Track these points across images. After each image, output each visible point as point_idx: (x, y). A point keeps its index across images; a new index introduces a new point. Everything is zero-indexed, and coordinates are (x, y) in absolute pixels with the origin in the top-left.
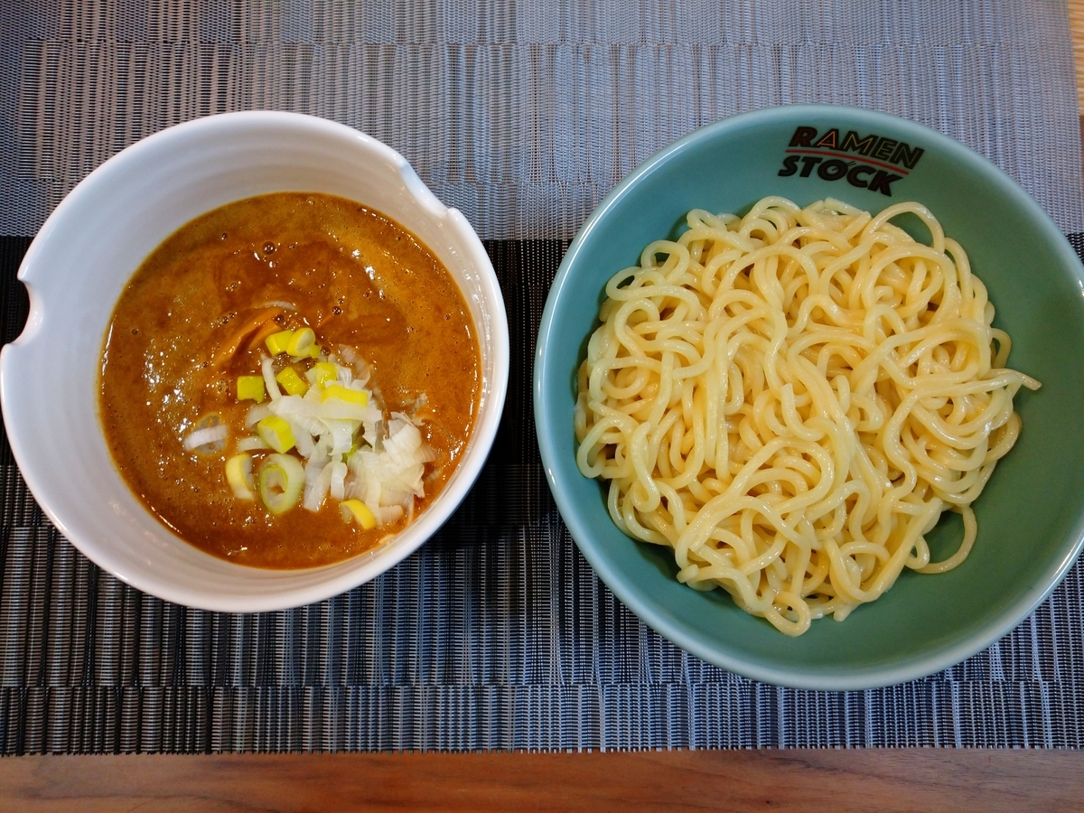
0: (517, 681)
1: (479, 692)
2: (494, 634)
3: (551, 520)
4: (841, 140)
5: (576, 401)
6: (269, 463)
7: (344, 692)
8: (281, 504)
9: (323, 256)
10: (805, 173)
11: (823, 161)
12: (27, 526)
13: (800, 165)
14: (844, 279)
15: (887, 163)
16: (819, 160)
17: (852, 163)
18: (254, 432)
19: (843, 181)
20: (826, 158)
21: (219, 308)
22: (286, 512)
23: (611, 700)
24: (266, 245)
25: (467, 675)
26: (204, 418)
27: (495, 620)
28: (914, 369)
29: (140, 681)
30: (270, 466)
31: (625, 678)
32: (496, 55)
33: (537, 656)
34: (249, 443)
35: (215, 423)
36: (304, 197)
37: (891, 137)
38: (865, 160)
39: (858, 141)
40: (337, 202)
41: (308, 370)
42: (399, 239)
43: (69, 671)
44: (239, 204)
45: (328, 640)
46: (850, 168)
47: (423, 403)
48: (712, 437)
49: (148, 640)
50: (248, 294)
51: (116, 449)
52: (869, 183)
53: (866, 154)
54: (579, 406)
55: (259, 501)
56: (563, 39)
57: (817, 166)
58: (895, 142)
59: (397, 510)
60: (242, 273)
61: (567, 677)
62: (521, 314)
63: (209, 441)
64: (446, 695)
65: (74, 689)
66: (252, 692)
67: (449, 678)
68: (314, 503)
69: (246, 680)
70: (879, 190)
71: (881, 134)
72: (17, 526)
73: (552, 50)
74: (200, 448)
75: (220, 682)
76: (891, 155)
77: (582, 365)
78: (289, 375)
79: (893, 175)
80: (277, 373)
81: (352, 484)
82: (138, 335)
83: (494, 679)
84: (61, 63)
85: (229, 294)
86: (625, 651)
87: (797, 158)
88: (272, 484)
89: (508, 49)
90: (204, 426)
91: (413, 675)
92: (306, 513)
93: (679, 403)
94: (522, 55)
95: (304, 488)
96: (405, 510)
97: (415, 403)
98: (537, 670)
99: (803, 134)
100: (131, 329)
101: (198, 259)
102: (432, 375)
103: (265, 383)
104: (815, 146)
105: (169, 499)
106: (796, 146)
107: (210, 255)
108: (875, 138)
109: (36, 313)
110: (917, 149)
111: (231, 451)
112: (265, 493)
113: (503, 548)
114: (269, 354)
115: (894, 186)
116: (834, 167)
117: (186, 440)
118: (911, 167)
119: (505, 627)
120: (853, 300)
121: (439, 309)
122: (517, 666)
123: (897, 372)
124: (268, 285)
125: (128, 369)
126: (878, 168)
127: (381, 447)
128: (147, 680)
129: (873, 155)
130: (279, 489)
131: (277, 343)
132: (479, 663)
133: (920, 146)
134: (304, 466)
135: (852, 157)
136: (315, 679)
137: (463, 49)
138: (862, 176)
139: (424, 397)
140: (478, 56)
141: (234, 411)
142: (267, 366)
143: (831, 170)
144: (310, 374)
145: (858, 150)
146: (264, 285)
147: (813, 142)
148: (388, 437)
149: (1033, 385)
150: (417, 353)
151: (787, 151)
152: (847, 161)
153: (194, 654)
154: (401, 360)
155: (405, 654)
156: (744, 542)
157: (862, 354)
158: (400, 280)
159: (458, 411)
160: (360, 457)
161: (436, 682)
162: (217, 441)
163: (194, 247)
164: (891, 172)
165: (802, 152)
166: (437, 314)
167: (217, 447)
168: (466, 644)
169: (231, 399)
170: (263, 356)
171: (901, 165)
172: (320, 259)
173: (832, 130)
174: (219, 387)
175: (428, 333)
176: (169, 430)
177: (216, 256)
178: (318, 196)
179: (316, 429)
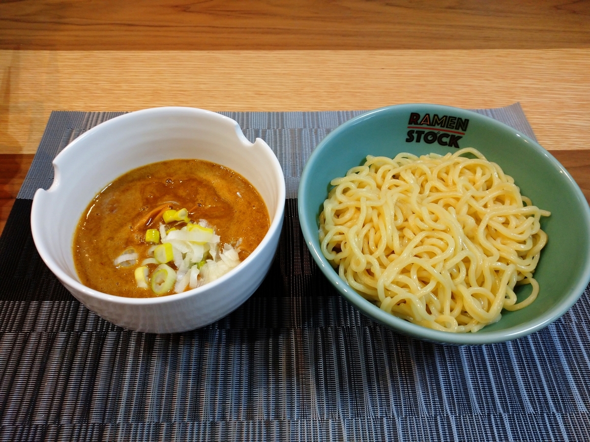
0: (292, 417)
1: (268, 423)
2: (277, 389)
3: (308, 325)
4: (431, 121)
5: (319, 228)
7: (185, 426)
9: (194, 184)
10: (418, 141)
11: (425, 133)
13: (415, 135)
14: (444, 176)
15: (454, 130)
16: (423, 132)
17: (438, 133)
18: (153, 255)
19: (436, 143)
20: (426, 131)
21: (141, 204)
23: (349, 428)
25: (260, 414)
26: (127, 250)
27: (277, 381)
28: (485, 206)
29: (59, 420)
30: (159, 271)
31: (357, 415)
32: (275, 134)
33: (303, 402)
34: (149, 261)
35: (132, 252)
36: (187, 161)
37: (453, 116)
38: (444, 130)
39: (439, 120)
40: (202, 163)
41: (183, 227)
42: (231, 176)
43: (17, 416)
45: (178, 394)
46: (438, 135)
47: (240, 243)
48: (389, 232)
49: (70, 396)
50: (156, 199)
51: (77, 265)
52: (448, 142)
53: (444, 127)
54: (321, 230)
55: (150, 289)
56: (305, 127)
57: (423, 136)
58: (455, 118)
60: (154, 191)
61: (322, 415)
62: (289, 229)
63: (127, 260)
64: (248, 427)
65: (17, 427)
66: (129, 427)
67: (250, 416)
69: (126, 418)
70: (453, 146)
71: (449, 115)
73: (300, 131)
74: (122, 263)
75: (110, 420)
76: (455, 125)
77: (322, 213)
79: (458, 137)
80: (167, 230)
81: (202, 280)
83: (277, 416)
85: (147, 199)
86: (356, 398)
87: (413, 131)
88: (158, 280)
89: (280, 131)
90: (125, 254)
91: (228, 415)
93: (371, 221)
94: (287, 133)
95: (175, 283)
97: (236, 242)
98: (304, 410)
99: (414, 117)
100: (96, 213)
101: (134, 185)
103: (160, 234)
104: (420, 124)
106: (412, 124)
107: (139, 184)
108: (446, 117)
110: (466, 120)
111: (139, 265)
112: (154, 286)
113: (282, 340)
114: (164, 223)
115: (460, 142)
116: (431, 136)
117: (115, 260)
118: (465, 130)
119: (283, 384)
120: (450, 183)
121: (249, 203)
122: (291, 408)
123: (478, 206)
124: (166, 195)
125: (91, 230)
126: (451, 134)
127: (218, 258)
128: (64, 420)
129: (447, 127)
132: (268, 407)
133: (467, 118)
134: (176, 272)
135: (438, 129)
136: (168, 418)
137: (261, 131)
138: (445, 140)
139: (241, 241)
140: (267, 133)
141: (142, 248)
142: (162, 228)
143: (430, 138)
145: (440, 125)
146: (164, 195)
147: (419, 121)
148: (222, 253)
149: (547, 213)
150: (238, 221)
151: (408, 127)
152: (436, 132)
153: (96, 404)
154: (230, 224)
155: (224, 402)
156: (413, 280)
157: (458, 199)
160: (207, 265)
161: (242, 418)
162: (132, 260)
163: (132, 181)
164: (457, 135)
165: (416, 128)
166: (248, 205)
167: (132, 262)
168: (260, 394)
170: (161, 223)
171: (460, 130)
172: (193, 185)
173: (427, 114)
174: (136, 237)
175: (244, 213)
176: (107, 256)
177: (143, 184)
178: (194, 160)
179: (185, 250)
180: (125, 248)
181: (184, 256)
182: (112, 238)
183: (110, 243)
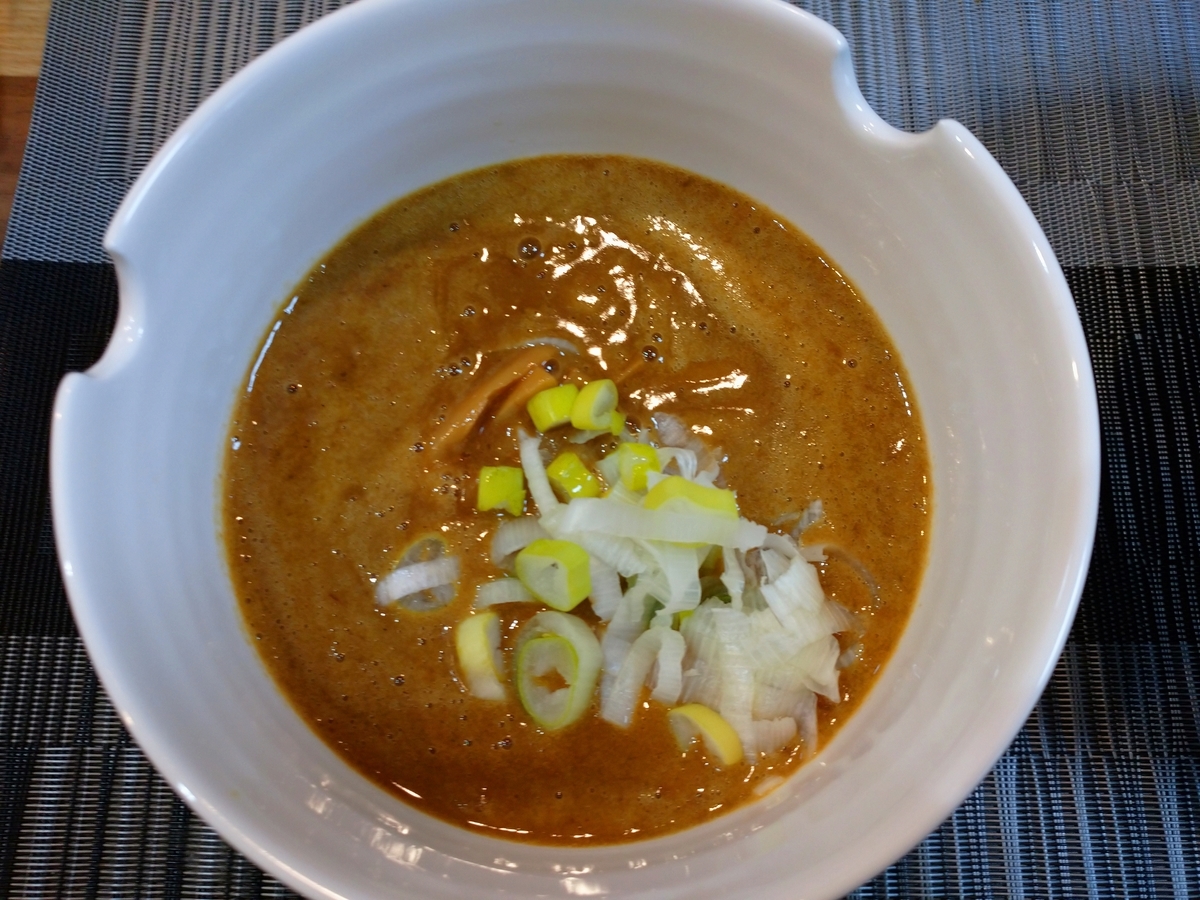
6: (539, 629)
8: (558, 712)
12: (67, 745)
18: (508, 568)
21: (443, 348)
22: (568, 727)
24: (524, 243)
26: (416, 543)
30: (540, 636)
34: (498, 591)
35: (434, 554)
36: (589, 163)
41: (601, 457)
44: (478, 176)
47: (817, 519)
50: (494, 325)
51: (248, 601)
55: (516, 706)
59: (786, 726)
60: (483, 290)
63: (425, 585)
68: (619, 709)
72: (50, 745)
74: (406, 600)
78: (568, 467)
80: (546, 464)
81: (693, 672)
82: (297, 396)
84: (174, 15)
85: (460, 325)
88: (541, 669)
90: (414, 560)
92: (605, 727)
95: (600, 680)
96: (800, 726)
97: (801, 518)
100: (285, 384)
101: (407, 266)
102: (831, 466)
103: (527, 481)
105: (346, 698)
107: (427, 259)
109: (132, 320)
111: (457, 612)
112: (526, 690)
114: (531, 428)
117: (382, 584)
121: (836, 351)
124: (527, 310)
125: (277, 454)
127: (753, 602)
130: (555, 681)
131: (553, 406)
134: (599, 638)
139: (817, 507)
141: (470, 531)
142: (530, 452)
144: (609, 464)
146: (521, 310)
148: (766, 582)
154: (770, 439)
158: (762, 300)
159: (887, 534)
160: (709, 620)
162: (441, 587)
163: (399, 247)
166: (830, 357)
167: (439, 598)
169: (466, 509)
170: (521, 432)
174: (442, 486)
175: (818, 393)
176: (350, 565)
177: (438, 262)
178: (616, 161)
179: (630, 565)
180: (409, 533)
181: (625, 584)
182: (354, 492)
183: (352, 513)
